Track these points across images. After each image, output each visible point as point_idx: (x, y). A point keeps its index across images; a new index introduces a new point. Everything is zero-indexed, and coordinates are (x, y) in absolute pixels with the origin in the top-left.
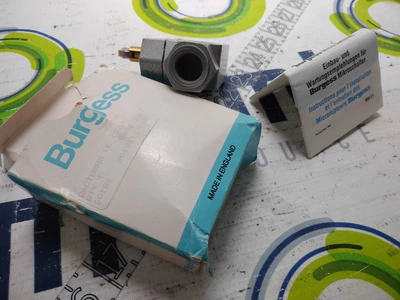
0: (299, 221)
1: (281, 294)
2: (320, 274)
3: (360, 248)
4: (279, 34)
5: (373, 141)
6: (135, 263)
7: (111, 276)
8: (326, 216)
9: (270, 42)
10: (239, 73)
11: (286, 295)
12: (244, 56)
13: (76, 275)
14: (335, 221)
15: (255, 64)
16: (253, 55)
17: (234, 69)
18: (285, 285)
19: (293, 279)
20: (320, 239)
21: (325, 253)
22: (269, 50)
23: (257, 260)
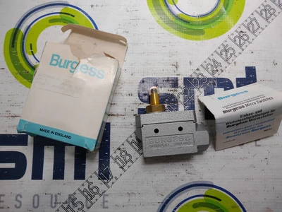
0: (197, 179)
1: (175, 209)
2: (196, 206)
3: (220, 200)
4: (240, 45)
5: (259, 146)
6: (116, 178)
7: (106, 181)
8: (211, 181)
9: (231, 51)
10: (200, 76)
11: (177, 210)
12: (208, 62)
13: (91, 177)
14: (215, 184)
15: (213, 71)
16: (214, 61)
17: (198, 72)
18: (178, 206)
19: (183, 204)
20: (203, 191)
21: (203, 198)
22: (227, 60)
23: (170, 192)
